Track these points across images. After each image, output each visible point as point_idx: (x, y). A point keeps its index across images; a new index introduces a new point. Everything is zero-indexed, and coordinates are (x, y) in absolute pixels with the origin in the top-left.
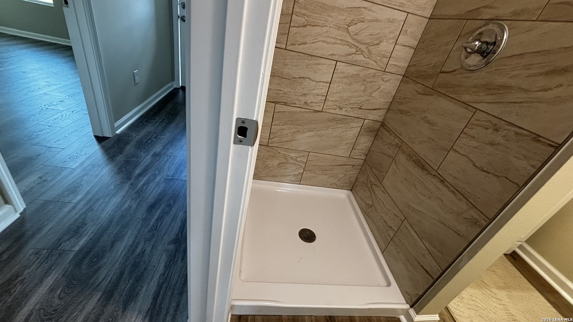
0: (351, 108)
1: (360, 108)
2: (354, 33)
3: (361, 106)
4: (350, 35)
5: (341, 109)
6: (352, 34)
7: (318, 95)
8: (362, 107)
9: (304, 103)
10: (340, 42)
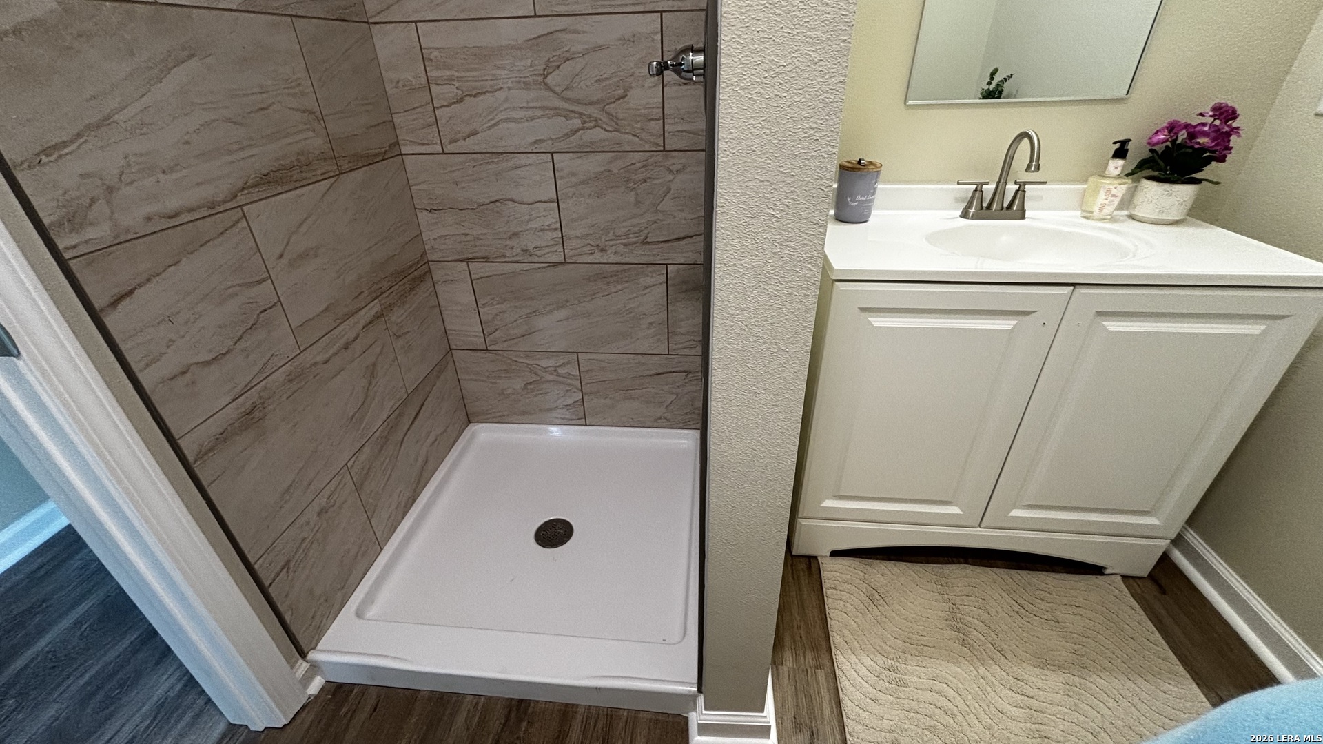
0: (625, 245)
1: (644, 242)
2: (562, 88)
3: (646, 238)
4: (554, 92)
5: (603, 250)
6: (558, 89)
7: (542, 230)
8: (648, 240)
9: (523, 251)
10: (542, 113)
